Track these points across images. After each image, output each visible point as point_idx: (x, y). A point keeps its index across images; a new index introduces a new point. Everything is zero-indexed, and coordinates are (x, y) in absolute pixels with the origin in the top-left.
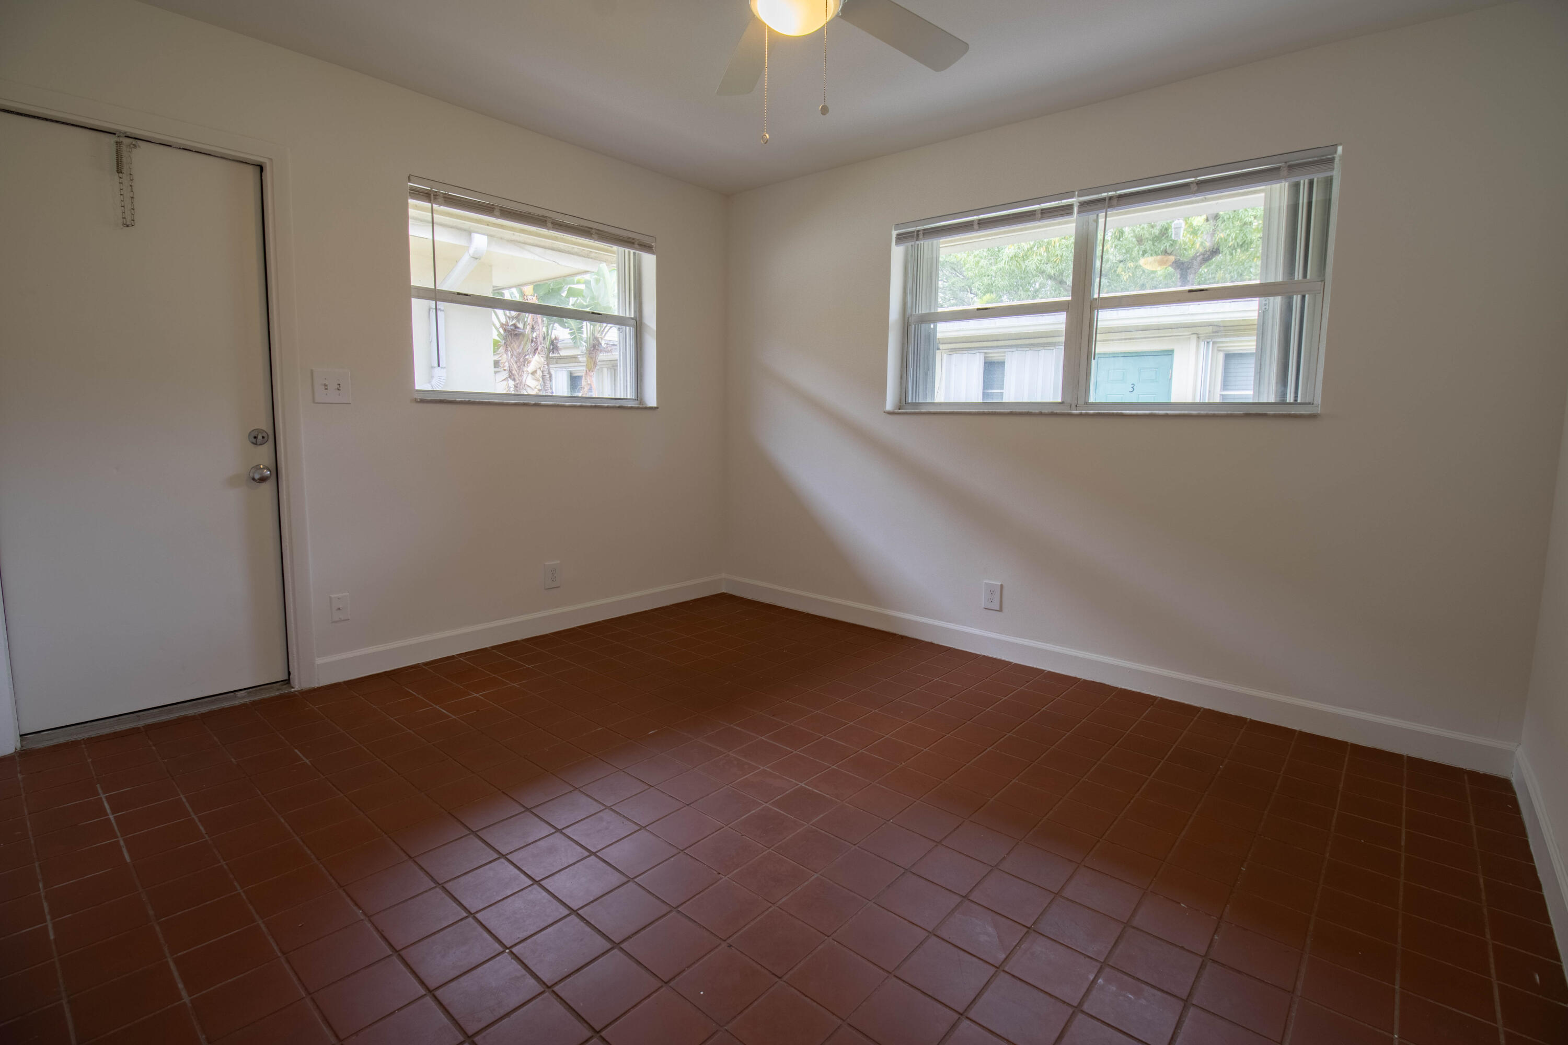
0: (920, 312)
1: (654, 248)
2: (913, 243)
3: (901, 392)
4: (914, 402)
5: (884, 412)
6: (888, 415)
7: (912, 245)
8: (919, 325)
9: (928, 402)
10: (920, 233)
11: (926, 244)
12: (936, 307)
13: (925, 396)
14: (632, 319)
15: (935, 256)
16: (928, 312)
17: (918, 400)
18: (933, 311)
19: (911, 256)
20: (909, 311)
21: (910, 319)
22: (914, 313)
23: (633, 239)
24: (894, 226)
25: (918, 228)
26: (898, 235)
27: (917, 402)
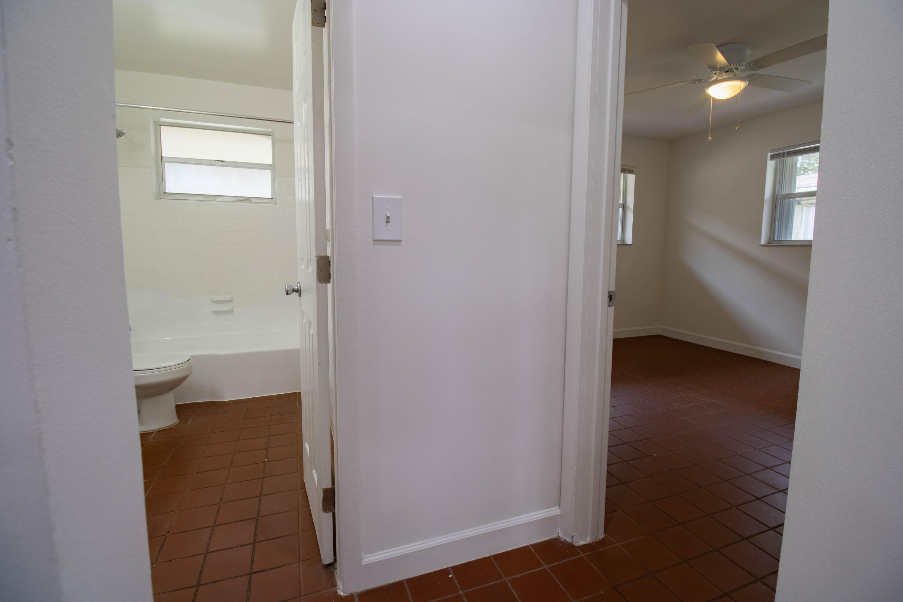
0: (784, 193)
1: (634, 172)
2: (781, 159)
3: (771, 234)
4: (779, 239)
5: (760, 245)
6: (761, 246)
7: (780, 160)
8: (783, 200)
9: (787, 239)
10: (785, 154)
11: (789, 160)
12: (794, 190)
13: (786, 236)
14: (621, 204)
15: (794, 163)
16: (789, 193)
17: (782, 239)
18: (792, 192)
19: (780, 164)
20: (777, 193)
21: (778, 197)
22: (780, 194)
23: (625, 169)
24: (769, 151)
25: (784, 151)
26: (771, 155)
27: (781, 239)
